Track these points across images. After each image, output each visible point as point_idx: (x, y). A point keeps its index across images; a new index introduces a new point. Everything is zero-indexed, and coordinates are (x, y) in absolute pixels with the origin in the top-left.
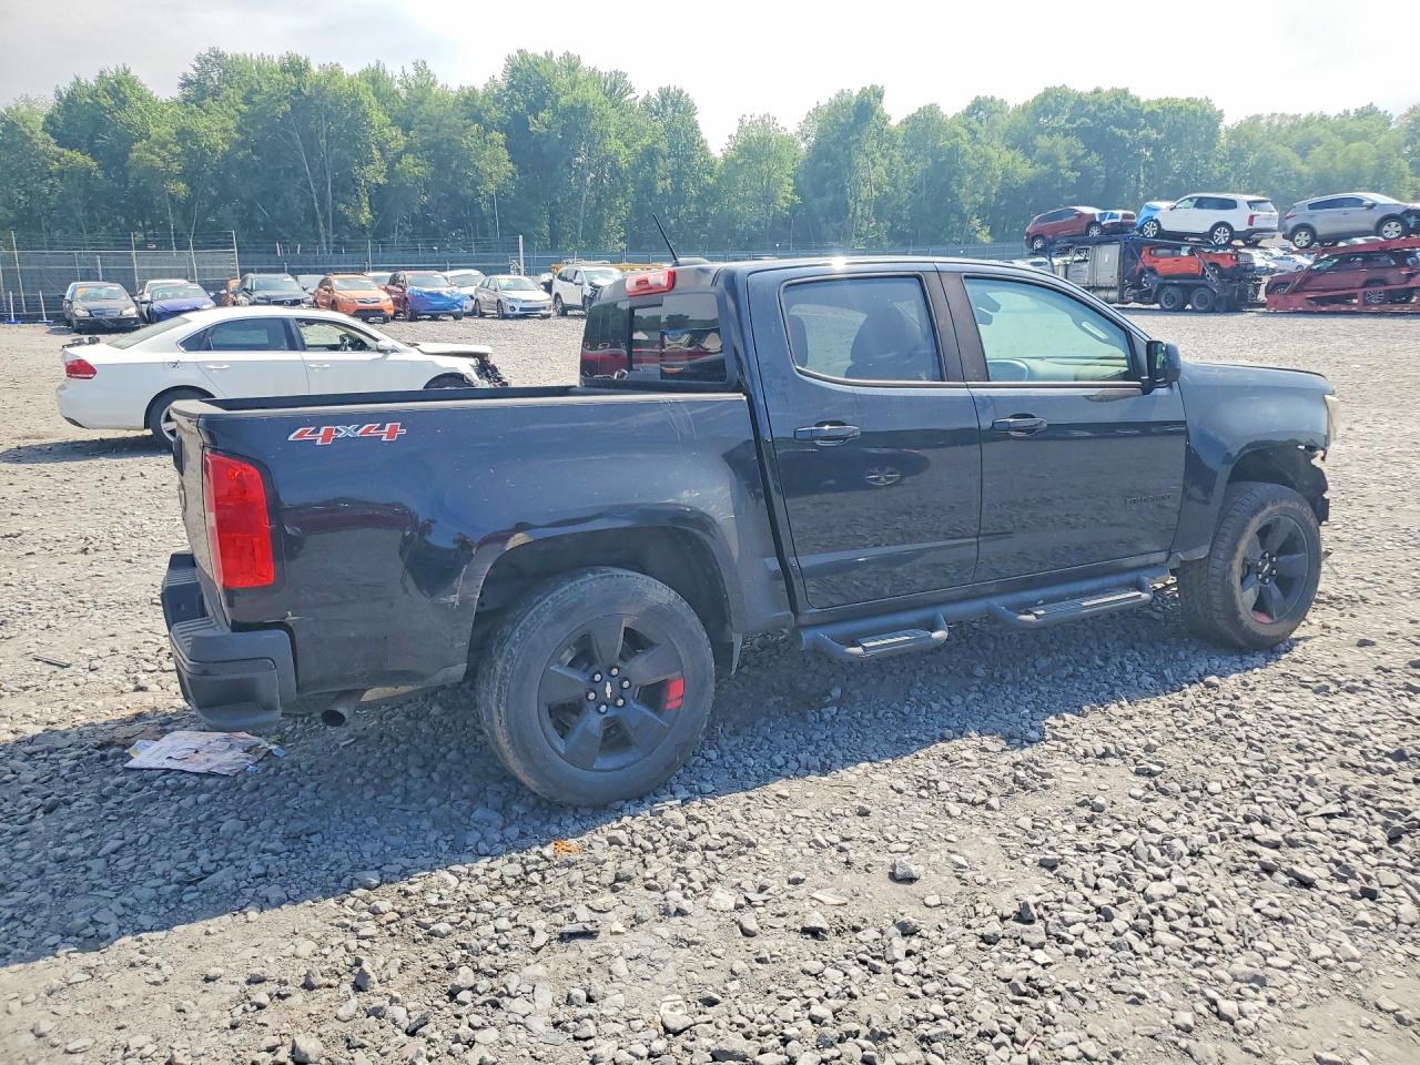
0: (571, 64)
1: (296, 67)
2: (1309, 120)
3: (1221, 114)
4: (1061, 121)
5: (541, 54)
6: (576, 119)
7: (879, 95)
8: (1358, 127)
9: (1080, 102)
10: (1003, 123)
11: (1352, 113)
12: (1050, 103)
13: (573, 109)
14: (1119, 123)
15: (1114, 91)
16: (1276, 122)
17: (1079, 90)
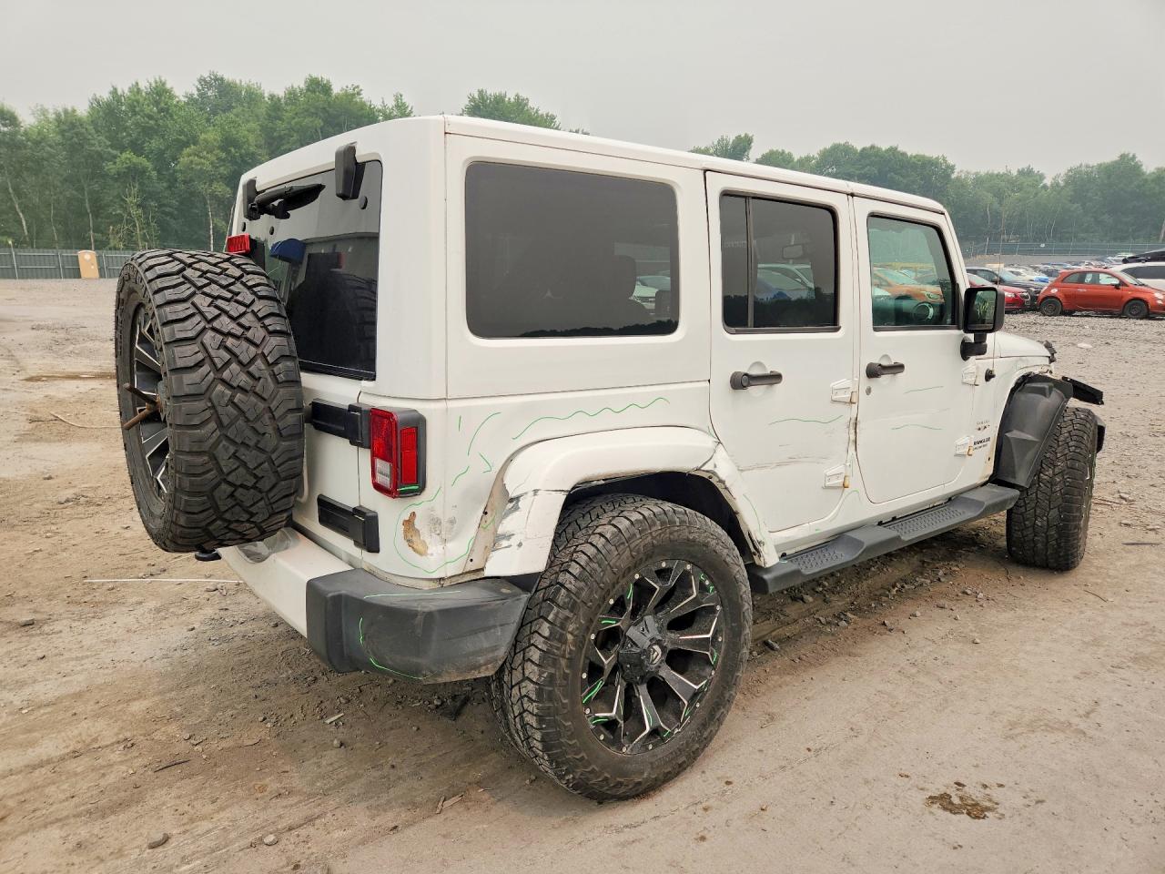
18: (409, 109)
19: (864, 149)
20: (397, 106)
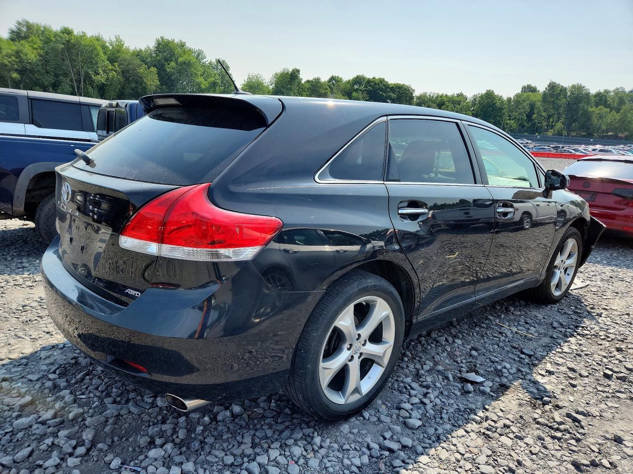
0: (182, 45)
1: (67, 32)
2: (442, 96)
3: (414, 91)
4: (362, 87)
5: (170, 39)
6: (185, 68)
7: (298, 71)
8: (457, 99)
9: (369, 81)
10: (342, 87)
11: (455, 95)
12: (358, 80)
13: (185, 63)
14: (382, 90)
15: (380, 79)
16: (432, 95)
17: (368, 77)
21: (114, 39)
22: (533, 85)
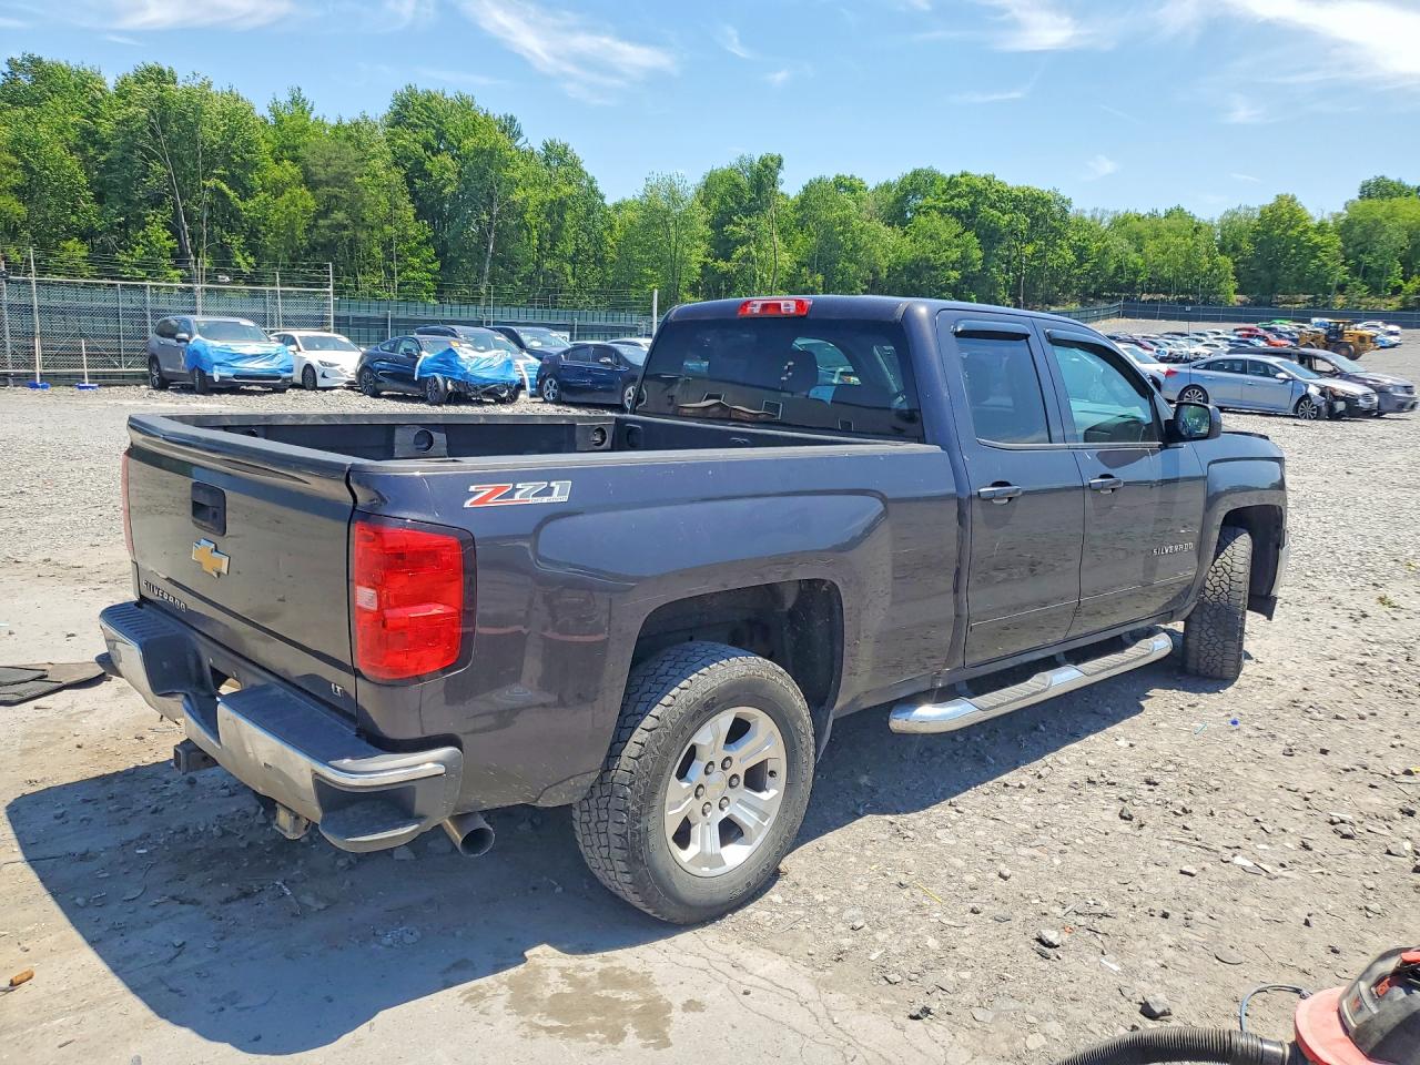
0: (465, 106)
2: (1128, 218)
3: (1069, 202)
7: (778, 164)
10: (873, 202)
11: (1162, 213)
12: (918, 184)
17: (947, 172)
18: (310, 105)
19: (952, 177)
20: (294, 101)
21: (284, 98)
22: (1393, 177)
